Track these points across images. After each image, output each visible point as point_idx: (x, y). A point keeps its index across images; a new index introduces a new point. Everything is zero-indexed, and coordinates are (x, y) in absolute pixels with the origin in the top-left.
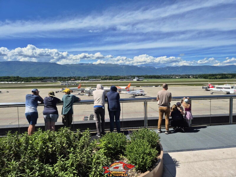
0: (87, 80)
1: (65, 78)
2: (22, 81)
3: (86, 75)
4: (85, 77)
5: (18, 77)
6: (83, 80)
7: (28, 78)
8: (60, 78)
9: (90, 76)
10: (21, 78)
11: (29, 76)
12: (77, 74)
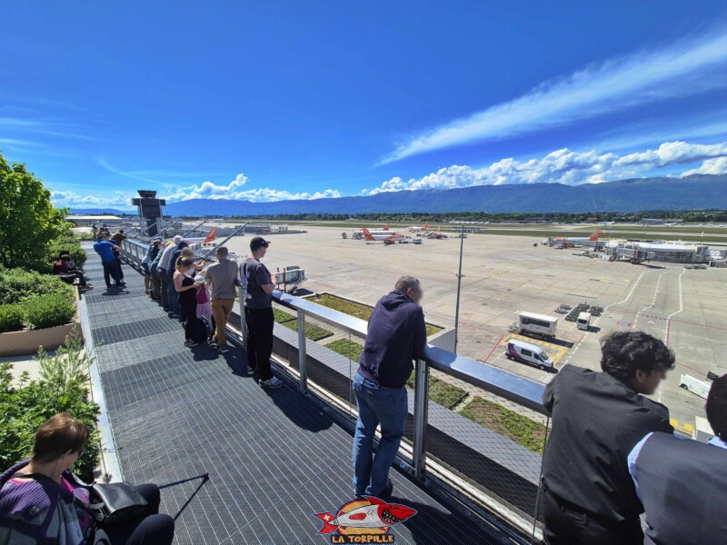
0: (635, 220)
1: (573, 216)
2: (487, 220)
3: (637, 208)
4: (630, 215)
5: (482, 214)
6: (623, 221)
7: (496, 215)
8: (561, 215)
9: (650, 212)
10: (486, 215)
11: (502, 212)
12: (610, 205)
